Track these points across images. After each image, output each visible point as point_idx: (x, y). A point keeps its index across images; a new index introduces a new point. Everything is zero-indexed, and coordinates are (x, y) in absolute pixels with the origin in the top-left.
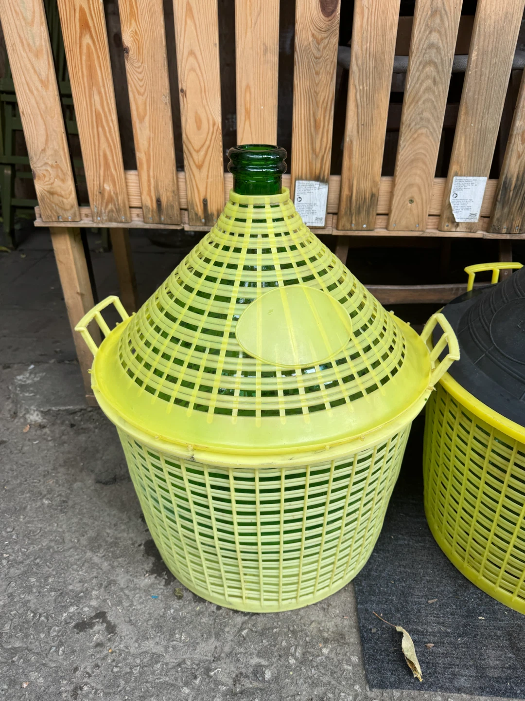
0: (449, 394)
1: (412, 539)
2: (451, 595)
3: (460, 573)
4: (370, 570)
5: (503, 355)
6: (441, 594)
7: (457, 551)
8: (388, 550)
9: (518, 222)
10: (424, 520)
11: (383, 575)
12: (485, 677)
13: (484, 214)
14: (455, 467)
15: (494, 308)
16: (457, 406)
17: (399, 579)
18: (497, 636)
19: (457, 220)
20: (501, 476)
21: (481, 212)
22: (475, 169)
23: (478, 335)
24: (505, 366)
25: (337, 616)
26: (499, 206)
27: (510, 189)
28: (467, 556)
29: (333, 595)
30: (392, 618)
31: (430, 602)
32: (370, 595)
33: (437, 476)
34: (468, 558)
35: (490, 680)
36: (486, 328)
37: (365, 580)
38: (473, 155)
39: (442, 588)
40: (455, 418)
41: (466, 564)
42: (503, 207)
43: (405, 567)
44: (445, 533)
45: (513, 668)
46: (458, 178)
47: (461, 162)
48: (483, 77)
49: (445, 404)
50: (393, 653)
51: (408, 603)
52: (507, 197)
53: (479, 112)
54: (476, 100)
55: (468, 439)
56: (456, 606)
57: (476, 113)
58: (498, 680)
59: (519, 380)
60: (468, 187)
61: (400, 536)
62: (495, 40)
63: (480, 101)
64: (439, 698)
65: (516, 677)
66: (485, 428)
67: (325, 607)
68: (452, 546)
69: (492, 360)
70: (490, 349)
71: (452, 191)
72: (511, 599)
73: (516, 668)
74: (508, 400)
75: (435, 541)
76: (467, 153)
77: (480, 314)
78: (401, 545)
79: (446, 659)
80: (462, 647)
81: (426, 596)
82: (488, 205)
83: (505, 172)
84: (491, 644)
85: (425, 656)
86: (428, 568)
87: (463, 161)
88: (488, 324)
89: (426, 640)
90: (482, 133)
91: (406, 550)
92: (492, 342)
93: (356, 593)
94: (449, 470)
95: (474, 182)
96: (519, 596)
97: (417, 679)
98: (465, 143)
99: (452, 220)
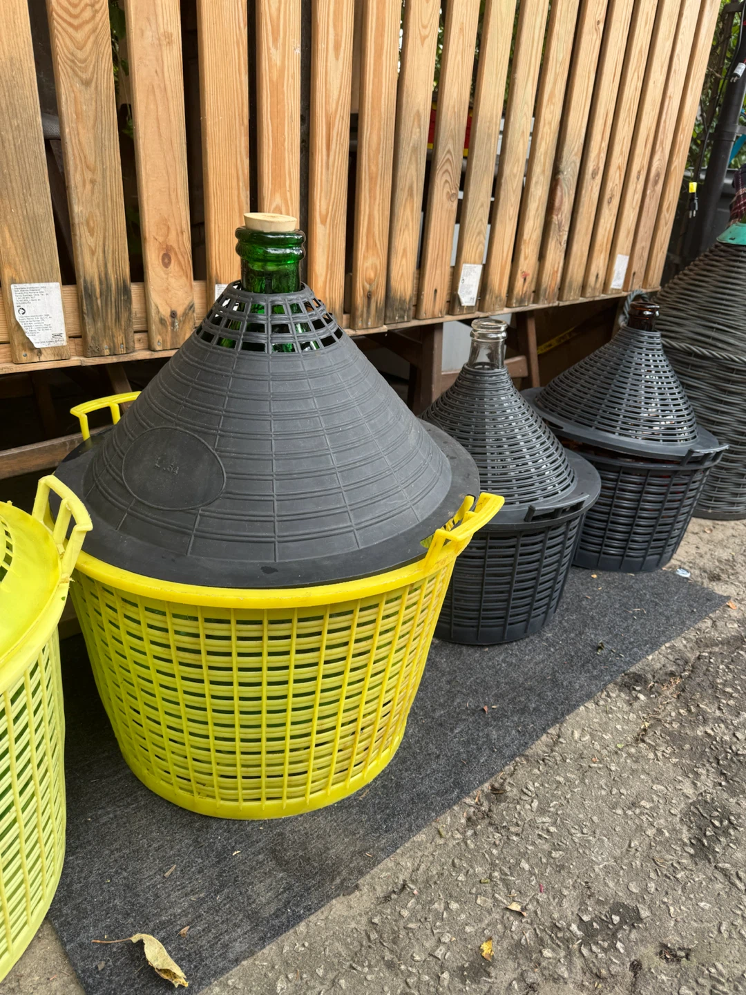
0: (98, 582)
1: (119, 807)
2: (191, 848)
3: (194, 814)
4: (69, 885)
5: (149, 507)
6: (178, 856)
7: (181, 788)
8: (89, 842)
9: (120, 338)
10: (128, 772)
11: (91, 879)
12: (262, 922)
13: (72, 333)
14: (139, 676)
15: (121, 451)
16: (112, 594)
17: (116, 872)
18: (260, 863)
19: (37, 346)
20: (196, 660)
21: (67, 330)
22: (39, 273)
23: (110, 491)
24: (156, 519)
25: (38, 984)
26: (88, 320)
27: (95, 296)
28: (194, 786)
29: (21, 959)
30: (122, 931)
31: (167, 874)
32: (79, 920)
33: (122, 701)
34: (197, 788)
35: (268, 922)
36: (119, 479)
37: (65, 905)
38: (29, 252)
39: (178, 847)
40: (115, 610)
41: (197, 798)
42: (94, 321)
43: (118, 850)
44: (158, 773)
45: (289, 888)
46: (18, 286)
47: (15, 264)
48: (7, 144)
49: (97, 598)
50: (139, 977)
51: (139, 896)
52: (95, 307)
53: (16, 192)
54: (8, 176)
55: (141, 632)
56: (202, 859)
57: (14, 195)
58: (276, 915)
59: (177, 531)
60: (37, 297)
61: (100, 812)
62: (7, 94)
63: (13, 177)
64: (217, 989)
65: (295, 897)
66: (156, 607)
67: (14, 984)
68: (172, 784)
69: (137, 517)
70: (132, 505)
71: (15, 305)
72: (260, 808)
73: (291, 886)
74: (173, 560)
75: (151, 791)
76: (19, 251)
77: (106, 463)
78: (104, 824)
79: (210, 934)
80: (225, 905)
81: (160, 870)
82: (73, 319)
83: (82, 274)
84: (256, 877)
85: (181, 949)
86: (151, 832)
87: (18, 262)
88: (119, 473)
89: (178, 927)
90: (31, 222)
91: (115, 826)
92: (131, 494)
93: (57, 933)
94: (133, 685)
95: (42, 290)
96: (268, 799)
97: (181, 986)
98: (11, 236)
99: (29, 346)
